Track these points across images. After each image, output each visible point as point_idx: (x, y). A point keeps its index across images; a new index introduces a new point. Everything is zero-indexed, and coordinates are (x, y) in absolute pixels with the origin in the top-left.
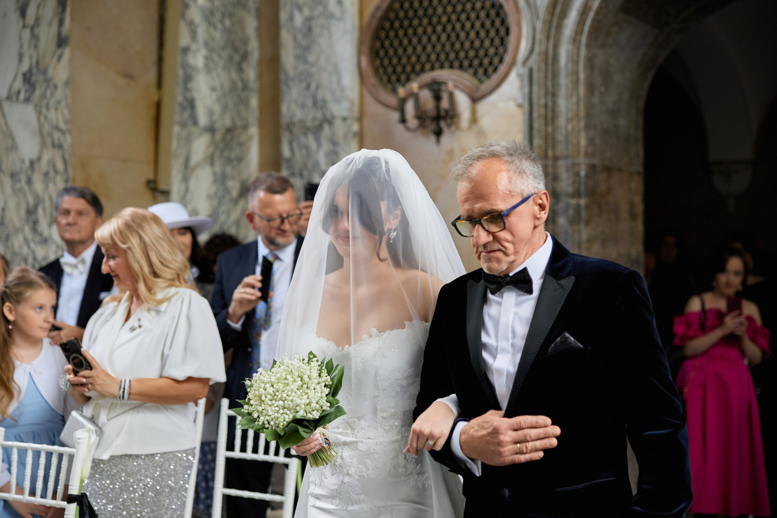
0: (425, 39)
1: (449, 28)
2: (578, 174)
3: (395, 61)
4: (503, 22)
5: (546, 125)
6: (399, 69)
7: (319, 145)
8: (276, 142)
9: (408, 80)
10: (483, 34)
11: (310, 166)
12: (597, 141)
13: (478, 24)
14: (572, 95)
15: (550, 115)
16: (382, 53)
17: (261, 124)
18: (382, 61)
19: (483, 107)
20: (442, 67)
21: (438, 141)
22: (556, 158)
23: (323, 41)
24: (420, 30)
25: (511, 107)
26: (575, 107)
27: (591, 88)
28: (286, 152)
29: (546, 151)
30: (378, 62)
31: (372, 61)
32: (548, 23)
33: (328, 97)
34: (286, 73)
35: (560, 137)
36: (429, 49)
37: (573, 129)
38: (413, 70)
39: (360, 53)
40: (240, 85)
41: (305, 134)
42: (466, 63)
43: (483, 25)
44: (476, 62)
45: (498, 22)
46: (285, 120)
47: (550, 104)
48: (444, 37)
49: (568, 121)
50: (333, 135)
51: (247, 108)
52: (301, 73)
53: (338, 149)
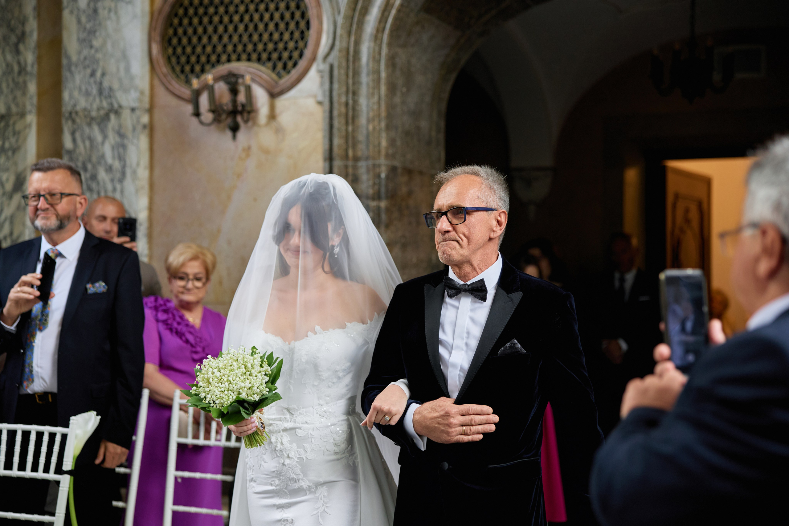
0: (221, 29)
1: (247, 18)
2: (379, 176)
3: (189, 50)
4: (303, 15)
5: (347, 123)
6: (193, 59)
7: (105, 137)
8: (58, 132)
9: (203, 71)
10: (282, 26)
11: (94, 159)
12: (399, 143)
13: (277, 16)
14: (373, 94)
15: (350, 114)
16: (175, 41)
17: (40, 112)
18: (175, 49)
19: (282, 102)
20: (239, 59)
21: (234, 137)
22: (356, 159)
23: (110, 25)
24: (216, 19)
25: (311, 103)
26: (376, 107)
27: (392, 88)
28: (68, 143)
29: (346, 150)
30: (170, 51)
31: (164, 49)
32: (350, 19)
33: (116, 86)
34: (69, 58)
35: (361, 137)
36: (225, 39)
37: (374, 128)
38: (208, 61)
39: (150, 40)
40: (16, 68)
41: (89, 124)
42: (264, 56)
43: (282, 17)
44: (275, 56)
45: (298, 14)
46: (67, 108)
47: (351, 102)
48: (241, 27)
49: (369, 121)
50: (120, 126)
51: (24, 94)
52: (85, 58)
53: (126, 141)
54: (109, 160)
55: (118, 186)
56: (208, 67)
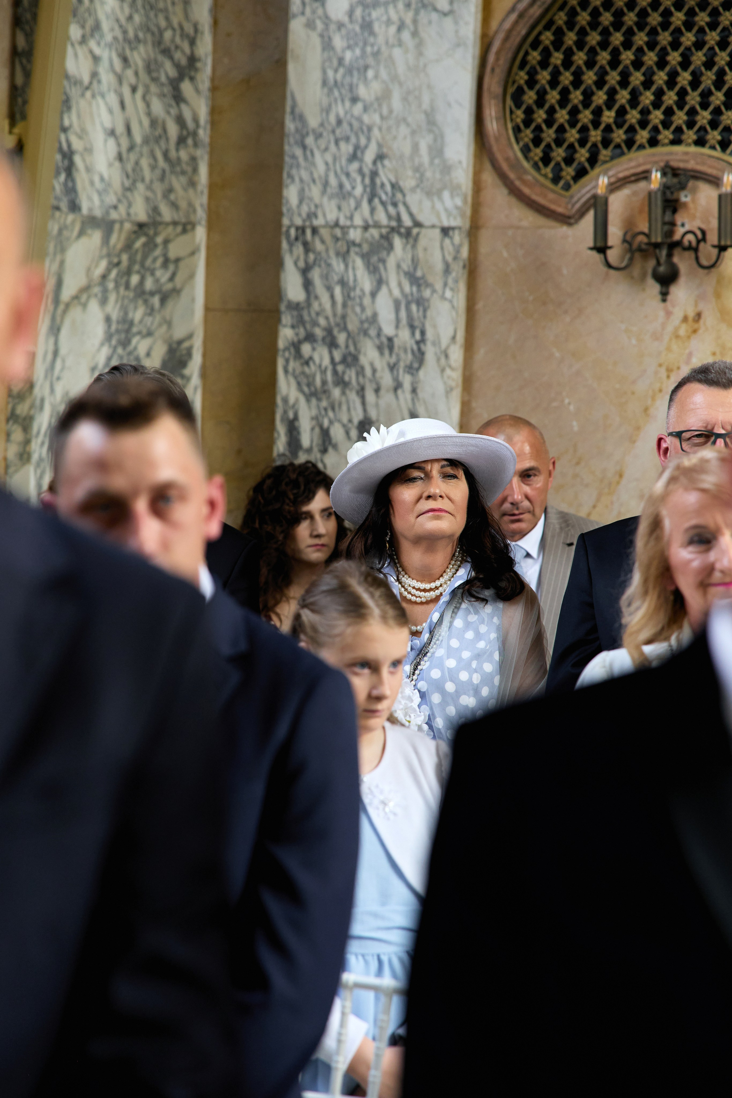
0: (637, 78)
1: (698, 59)
3: (561, 116)
6: (572, 135)
7: (380, 282)
9: (593, 160)
11: (352, 325)
16: (530, 97)
18: (529, 112)
20: (676, 141)
21: (664, 295)
23: (399, 58)
24: (627, 57)
28: (293, 289)
30: (519, 116)
31: (507, 113)
33: (408, 182)
34: (301, 118)
36: (646, 99)
40: (173, 130)
41: (344, 256)
46: (292, 218)
48: (684, 77)
50: (415, 262)
51: (192, 184)
52: (339, 122)
53: (427, 293)
54: (388, 330)
55: (407, 380)
56: (605, 153)
